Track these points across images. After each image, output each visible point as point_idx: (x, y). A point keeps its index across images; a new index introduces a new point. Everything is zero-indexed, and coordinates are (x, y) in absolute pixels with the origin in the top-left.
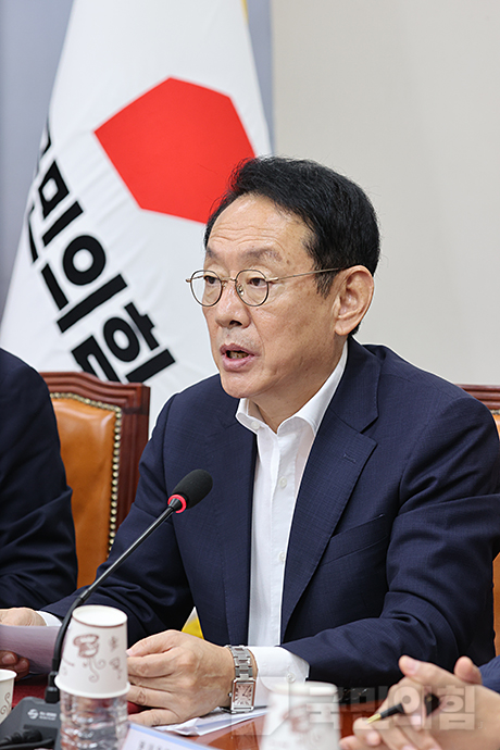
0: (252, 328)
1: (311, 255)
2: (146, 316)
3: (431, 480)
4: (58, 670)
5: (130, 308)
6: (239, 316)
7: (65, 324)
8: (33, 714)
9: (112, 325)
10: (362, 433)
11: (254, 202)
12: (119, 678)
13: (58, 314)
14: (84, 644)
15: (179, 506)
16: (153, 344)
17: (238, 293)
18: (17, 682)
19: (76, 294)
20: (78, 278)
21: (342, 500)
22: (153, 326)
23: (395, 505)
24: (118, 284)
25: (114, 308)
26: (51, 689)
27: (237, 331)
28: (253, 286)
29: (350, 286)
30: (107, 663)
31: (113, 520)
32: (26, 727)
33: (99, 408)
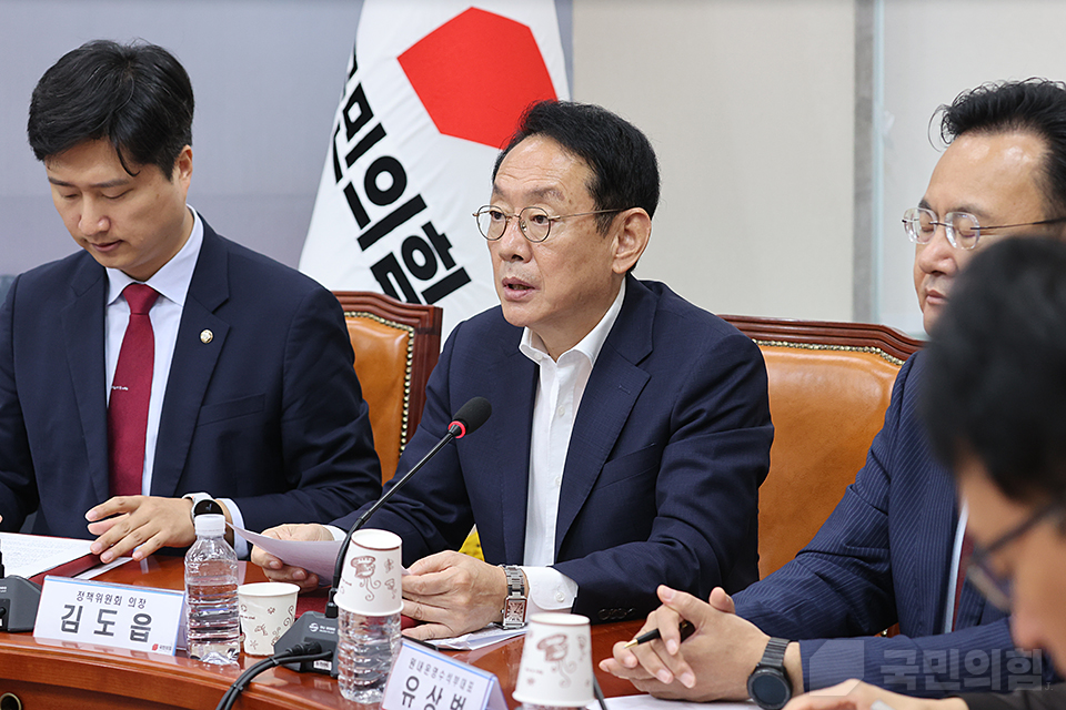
0: (532, 263)
1: (592, 196)
2: (443, 235)
3: (700, 412)
4: (337, 587)
5: (428, 228)
6: (521, 251)
7: (365, 242)
8: (314, 627)
9: (410, 244)
10: (637, 365)
11: (541, 142)
12: (394, 598)
13: (360, 232)
14: (360, 565)
15: (459, 432)
16: (449, 263)
17: (522, 229)
18: (300, 595)
19: (377, 213)
20: (379, 198)
21: (617, 429)
22: (451, 246)
23: (666, 434)
24: (417, 205)
25: (413, 227)
26: (332, 605)
27: (518, 265)
28: (536, 223)
29: (629, 227)
30: (383, 584)
31: (404, 434)
32: (306, 639)
33: (393, 327)
